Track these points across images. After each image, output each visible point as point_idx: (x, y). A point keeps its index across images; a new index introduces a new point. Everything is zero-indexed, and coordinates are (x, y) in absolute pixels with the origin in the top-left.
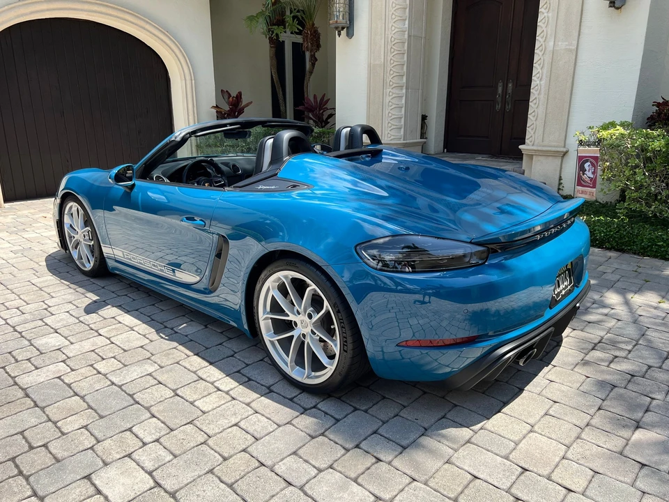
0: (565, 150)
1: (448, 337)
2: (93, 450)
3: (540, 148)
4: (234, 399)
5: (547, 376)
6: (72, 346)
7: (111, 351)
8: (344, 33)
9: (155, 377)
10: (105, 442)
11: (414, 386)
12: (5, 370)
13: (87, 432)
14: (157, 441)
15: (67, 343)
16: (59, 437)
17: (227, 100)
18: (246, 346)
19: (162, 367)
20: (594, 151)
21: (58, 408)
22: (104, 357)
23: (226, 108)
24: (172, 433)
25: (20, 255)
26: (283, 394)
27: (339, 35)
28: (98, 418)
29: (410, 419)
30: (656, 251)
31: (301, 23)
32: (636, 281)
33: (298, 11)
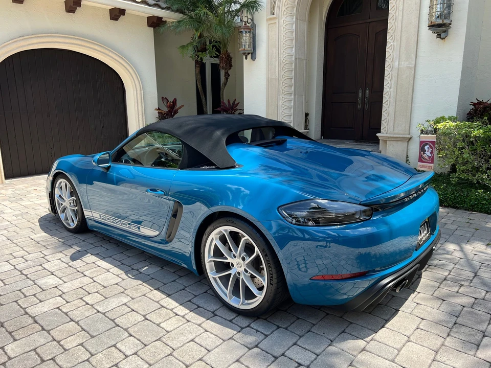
0: (409, 136)
1: (345, 273)
2: (89, 362)
3: (392, 136)
4: (188, 321)
5: (415, 300)
6: (65, 285)
7: (94, 288)
8: (249, 57)
9: (129, 306)
10: (97, 355)
11: (319, 309)
12: (17, 303)
13: (83, 348)
14: (136, 353)
15: (62, 282)
16: (62, 353)
17: (165, 104)
18: (193, 282)
19: (133, 299)
20: (432, 137)
21: (60, 331)
22: (90, 292)
23: (166, 110)
24: (146, 347)
25: (20, 217)
26: (224, 317)
27: (246, 58)
28: (90, 337)
29: (319, 333)
30: (481, 208)
31: (218, 51)
32: (469, 230)
33: (216, 42)
